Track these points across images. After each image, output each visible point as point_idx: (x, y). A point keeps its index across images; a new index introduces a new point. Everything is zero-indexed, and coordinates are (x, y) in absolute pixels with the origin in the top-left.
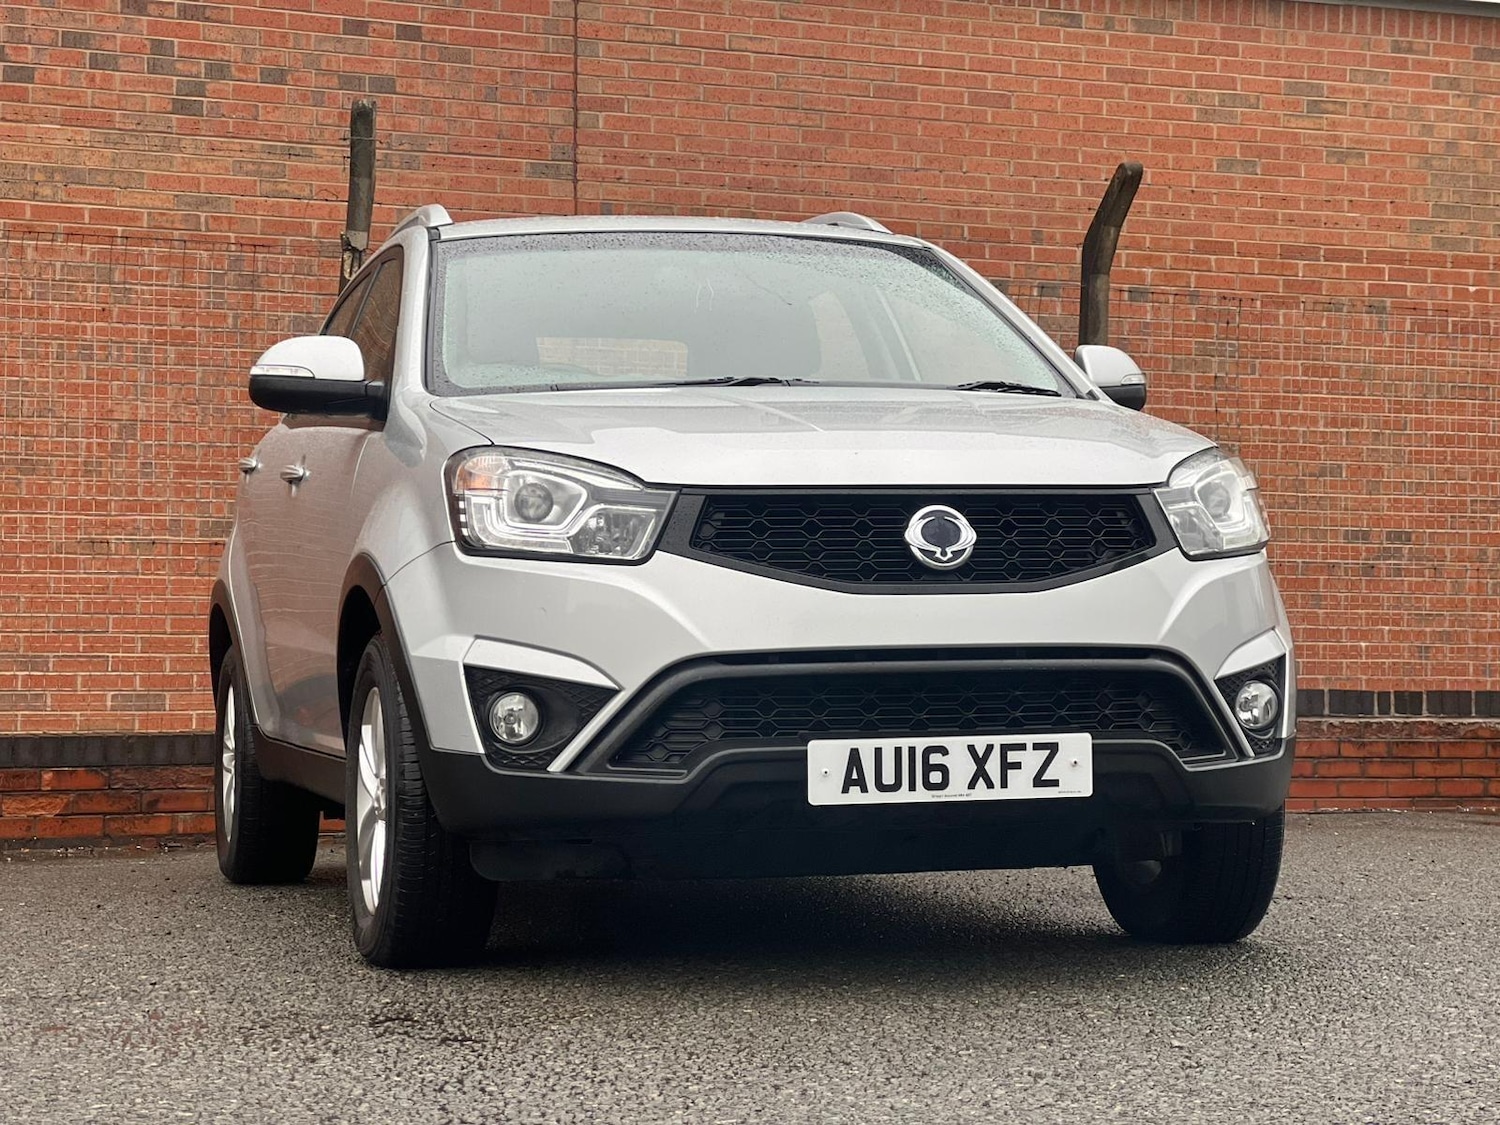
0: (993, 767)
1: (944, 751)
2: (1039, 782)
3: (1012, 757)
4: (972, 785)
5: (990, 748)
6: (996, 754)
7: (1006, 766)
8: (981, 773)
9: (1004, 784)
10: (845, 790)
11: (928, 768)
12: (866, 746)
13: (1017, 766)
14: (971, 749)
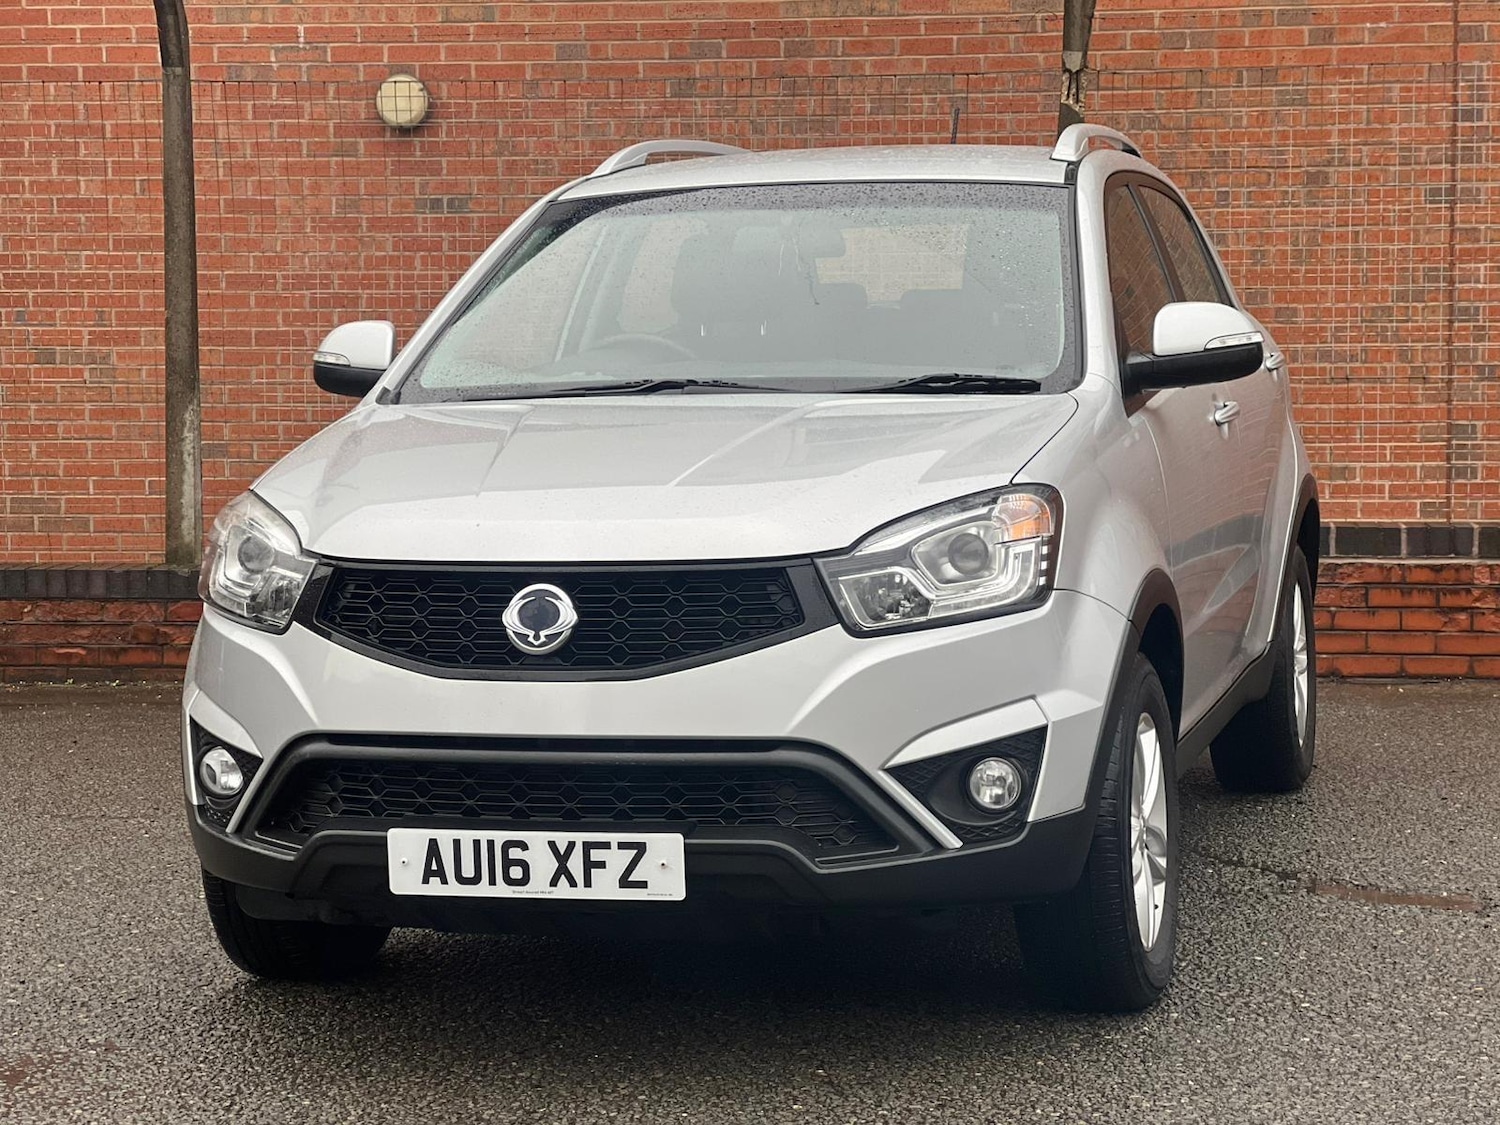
0: (576, 864)
1: (523, 846)
2: (625, 882)
3: (596, 855)
4: (554, 883)
5: (571, 845)
6: (578, 851)
7: (589, 865)
8: (563, 871)
9: (588, 883)
10: (426, 881)
11: (508, 863)
12: (445, 837)
13: (602, 865)
14: (552, 845)
